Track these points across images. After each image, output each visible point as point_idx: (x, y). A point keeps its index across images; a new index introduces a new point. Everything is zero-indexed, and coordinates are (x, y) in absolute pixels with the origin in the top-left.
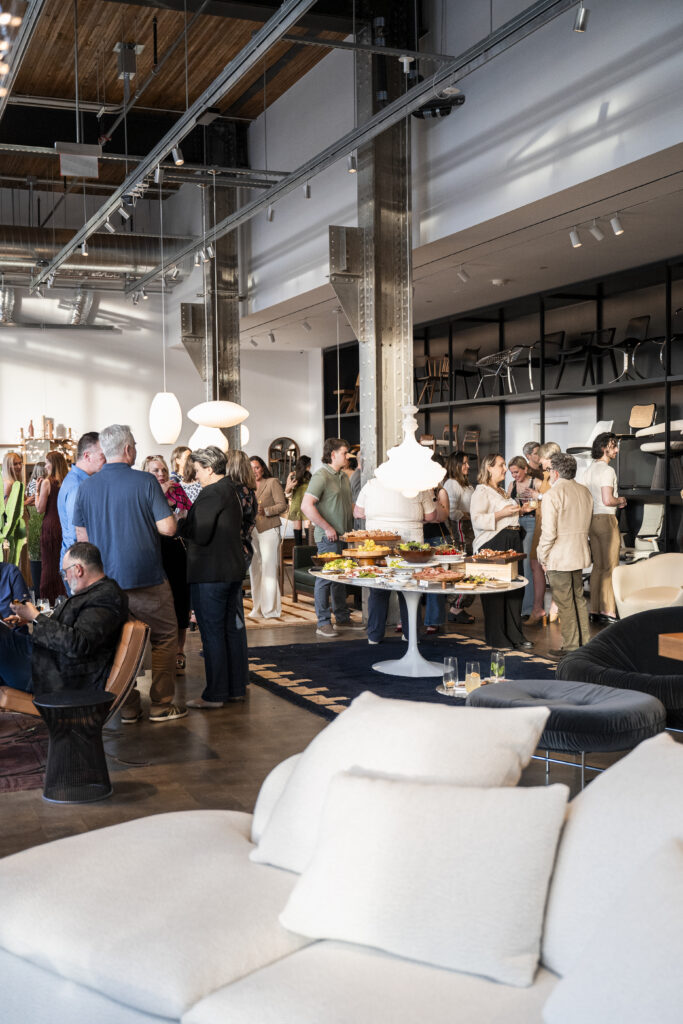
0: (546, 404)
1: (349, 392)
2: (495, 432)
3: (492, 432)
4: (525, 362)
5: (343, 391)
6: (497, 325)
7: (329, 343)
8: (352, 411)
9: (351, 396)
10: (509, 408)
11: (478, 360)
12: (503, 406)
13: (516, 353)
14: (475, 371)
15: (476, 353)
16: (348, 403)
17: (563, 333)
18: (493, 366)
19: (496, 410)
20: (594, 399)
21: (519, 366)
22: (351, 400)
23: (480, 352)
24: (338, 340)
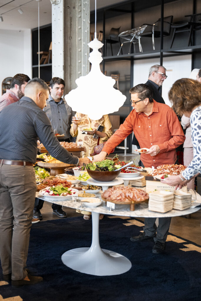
0: (164, 58)
1: (46, 53)
2: (128, 76)
3: (126, 76)
4: (150, 33)
5: (42, 52)
6: (130, 15)
7: (34, 27)
8: (47, 63)
9: (47, 55)
10: (135, 61)
11: (119, 34)
12: (132, 60)
13: (143, 29)
14: (118, 40)
15: (118, 30)
16: (45, 59)
17: (172, 17)
18: (130, 37)
19: (129, 63)
20: (190, 56)
21: (146, 36)
22: (46, 57)
23: (120, 30)
24: (39, 24)
